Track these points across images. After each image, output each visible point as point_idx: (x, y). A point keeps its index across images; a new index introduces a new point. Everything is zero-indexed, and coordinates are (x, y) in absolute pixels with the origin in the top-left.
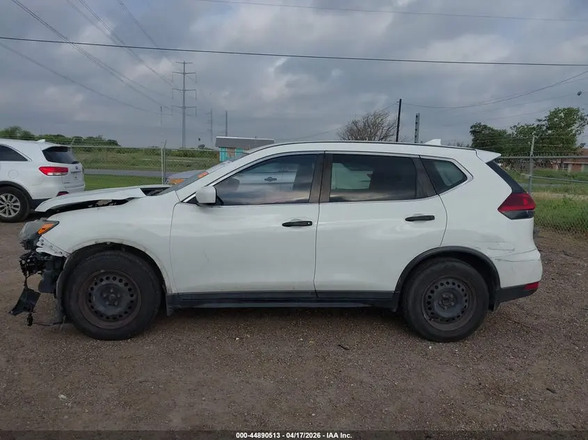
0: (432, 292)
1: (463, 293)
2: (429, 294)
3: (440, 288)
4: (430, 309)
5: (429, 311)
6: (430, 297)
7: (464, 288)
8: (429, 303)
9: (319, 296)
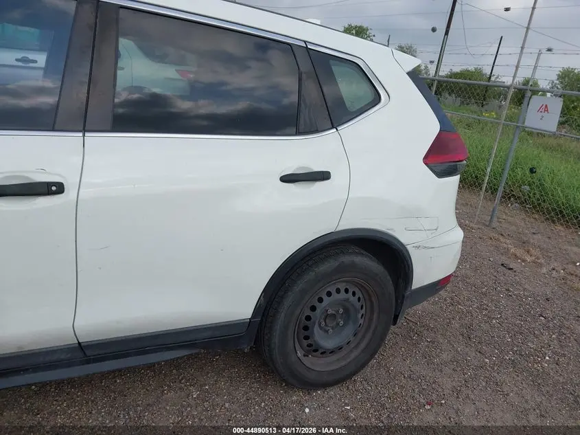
0: (313, 309)
1: (358, 305)
2: (308, 312)
3: (326, 300)
4: (307, 338)
5: (305, 343)
6: (308, 318)
7: (361, 296)
8: (306, 328)
9: (88, 353)
